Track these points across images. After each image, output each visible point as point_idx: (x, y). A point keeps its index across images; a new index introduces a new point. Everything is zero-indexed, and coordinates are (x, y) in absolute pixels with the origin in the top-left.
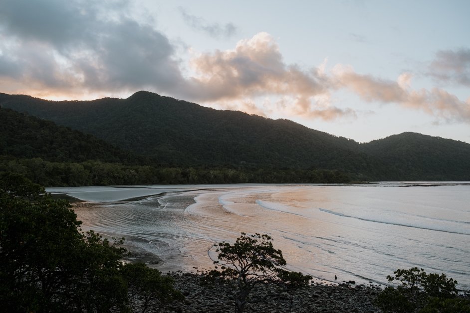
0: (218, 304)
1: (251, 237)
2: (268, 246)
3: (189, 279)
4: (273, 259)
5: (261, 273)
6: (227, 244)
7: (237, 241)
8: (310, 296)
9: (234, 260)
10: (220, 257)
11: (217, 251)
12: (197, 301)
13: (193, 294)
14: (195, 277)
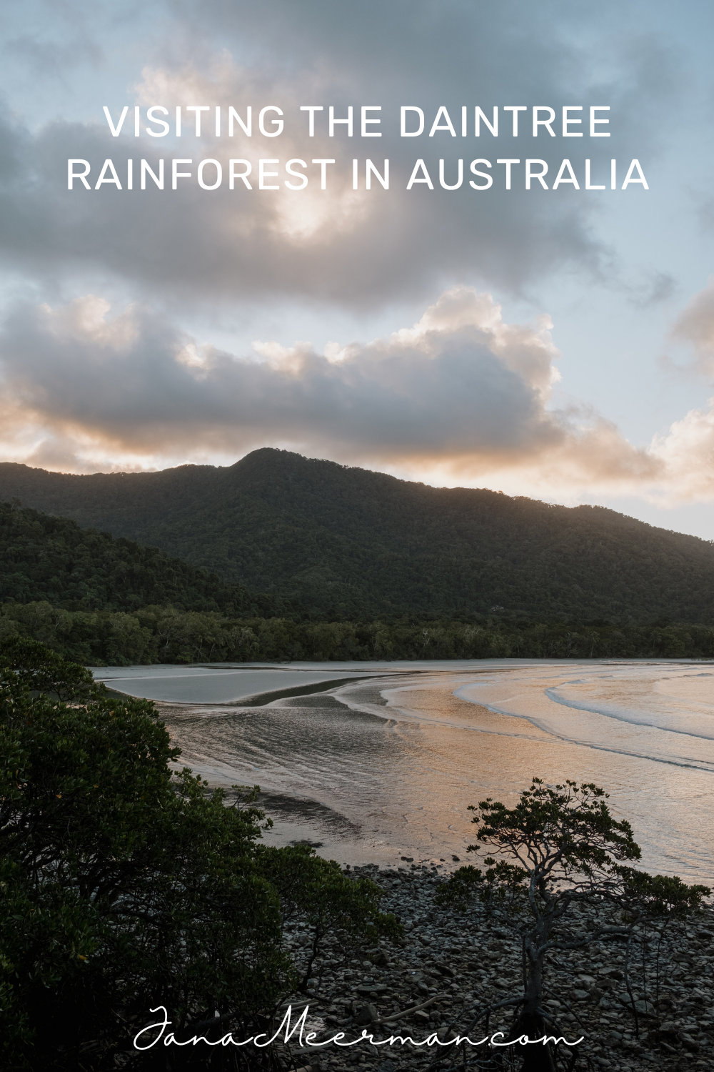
0: (470, 948)
1: (555, 791)
2: (597, 813)
3: (395, 886)
4: (611, 844)
5: (582, 877)
6: (499, 806)
7: (523, 799)
8: (690, 935)
9: (516, 844)
10: (482, 834)
11: (476, 820)
12: (420, 939)
13: (410, 922)
14: (408, 881)
